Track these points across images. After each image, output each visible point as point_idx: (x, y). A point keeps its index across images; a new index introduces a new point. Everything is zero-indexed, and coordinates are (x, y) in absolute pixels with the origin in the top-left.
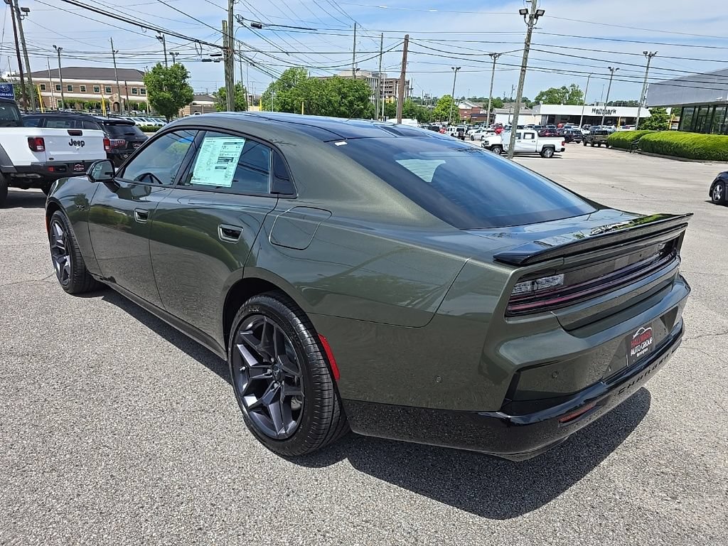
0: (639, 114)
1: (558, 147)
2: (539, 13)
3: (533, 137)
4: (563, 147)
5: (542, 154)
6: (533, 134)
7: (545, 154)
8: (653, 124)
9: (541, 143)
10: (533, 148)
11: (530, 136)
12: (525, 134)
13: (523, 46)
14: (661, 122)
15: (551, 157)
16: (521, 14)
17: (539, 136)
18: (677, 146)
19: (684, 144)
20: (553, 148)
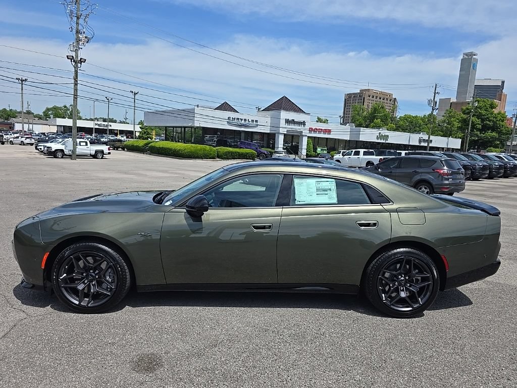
0: (134, 129)
1: (106, 151)
2: (82, 60)
3: (87, 145)
4: (109, 151)
5: (95, 156)
6: (86, 143)
7: (98, 157)
8: (144, 135)
9: (93, 149)
10: (88, 152)
11: (84, 144)
12: (80, 142)
13: (73, 81)
14: (148, 134)
15: (102, 158)
16: (68, 58)
17: (91, 143)
18: (175, 150)
19: (179, 150)
20: (102, 152)
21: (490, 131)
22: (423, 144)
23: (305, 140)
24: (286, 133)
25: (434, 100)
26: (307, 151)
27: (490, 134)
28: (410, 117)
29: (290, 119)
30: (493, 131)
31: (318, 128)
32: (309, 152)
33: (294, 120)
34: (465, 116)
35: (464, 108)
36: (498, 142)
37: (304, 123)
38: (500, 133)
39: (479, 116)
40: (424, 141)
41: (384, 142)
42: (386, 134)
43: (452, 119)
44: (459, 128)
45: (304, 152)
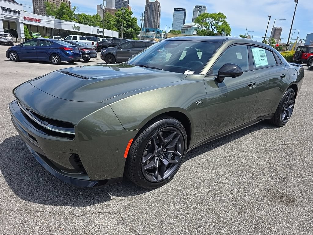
21: (131, 28)
22: (100, 34)
23: (22, 27)
24: (4, 19)
25: (104, 5)
26: (25, 35)
27: (131, 30)
28: (85, 15)
29: (6, 8)
30: (132, 28)
31: (30, 17)
32: (27, 36)
33: (9, 9)
34: (117, 18)
35: (117, 13)
36: (135, 35)
37: (18, 12)
38: (135, 29)
39: (125, 19)
40: (100, 32)
41: (77, 31)
42: (78, 26)
43: (110, 19)
44: (115, 25)
45: (23, 36)
